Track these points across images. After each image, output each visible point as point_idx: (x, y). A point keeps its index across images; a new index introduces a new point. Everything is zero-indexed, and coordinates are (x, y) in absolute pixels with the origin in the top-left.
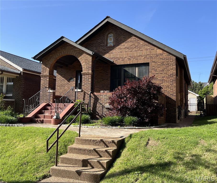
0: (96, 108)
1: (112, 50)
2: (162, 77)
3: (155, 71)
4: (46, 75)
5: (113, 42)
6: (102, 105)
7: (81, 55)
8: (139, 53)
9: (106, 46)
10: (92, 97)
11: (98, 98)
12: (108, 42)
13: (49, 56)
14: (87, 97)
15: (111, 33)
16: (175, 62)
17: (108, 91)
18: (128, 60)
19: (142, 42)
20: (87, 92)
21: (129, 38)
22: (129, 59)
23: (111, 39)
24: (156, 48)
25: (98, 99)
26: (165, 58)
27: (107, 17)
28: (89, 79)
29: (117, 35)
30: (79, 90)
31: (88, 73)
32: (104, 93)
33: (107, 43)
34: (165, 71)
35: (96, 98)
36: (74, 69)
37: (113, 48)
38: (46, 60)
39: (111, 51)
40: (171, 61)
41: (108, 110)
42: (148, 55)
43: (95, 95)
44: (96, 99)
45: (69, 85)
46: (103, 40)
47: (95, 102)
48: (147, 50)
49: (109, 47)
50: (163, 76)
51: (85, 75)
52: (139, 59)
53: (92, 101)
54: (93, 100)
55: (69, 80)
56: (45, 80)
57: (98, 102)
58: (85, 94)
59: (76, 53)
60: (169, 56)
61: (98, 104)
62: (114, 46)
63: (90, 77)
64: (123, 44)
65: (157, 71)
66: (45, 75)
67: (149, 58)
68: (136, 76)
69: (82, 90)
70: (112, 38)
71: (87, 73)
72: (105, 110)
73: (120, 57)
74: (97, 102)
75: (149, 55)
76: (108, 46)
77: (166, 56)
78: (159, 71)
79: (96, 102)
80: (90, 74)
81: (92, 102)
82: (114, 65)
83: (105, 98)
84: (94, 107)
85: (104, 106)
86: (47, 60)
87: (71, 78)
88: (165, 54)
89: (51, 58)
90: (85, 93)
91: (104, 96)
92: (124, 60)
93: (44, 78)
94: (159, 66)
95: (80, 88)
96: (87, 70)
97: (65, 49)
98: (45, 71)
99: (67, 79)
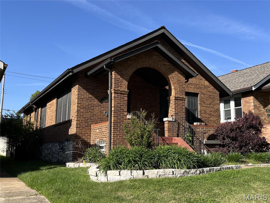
2: (210, 111)
6: (200, 140)
7: (173, 73)
11: (194, 131)
14: (181, 129)
17: (204, 124)
20: (181, 123)
25: (195, 133)
32: (200, 125)
34: (212, 105)
38: (121, 66)
40: (216, 95)
42: (198, 84)
48: (196, 78)
52: (190, 87)
55: (102, 99)
56: (120, 98)
60: (215, 90)
65: (206, 104)
66: (122, 91)
67: (198, 89)
71: (181, 98)
77: (212, 89)
83: (201, 132)
86: (123, 68)
87: (105, 97)
88: (211, 87)
91: (200, 129)
94: (207, 98)
96: (180, 94)
97: (150, 58)
98: (120, 84)
99: (98, 98)
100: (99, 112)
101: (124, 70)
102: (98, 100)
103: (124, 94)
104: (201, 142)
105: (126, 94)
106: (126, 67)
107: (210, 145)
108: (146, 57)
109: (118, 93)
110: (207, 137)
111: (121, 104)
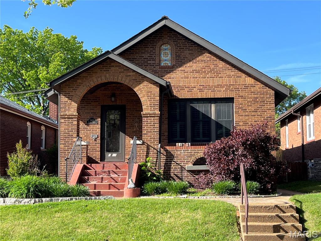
0: (170, 170)
1: (170, 73)
3: (244, 112)
4: (72, 116)
5: (170, 59)
6: (180, 166)
8: (217, 81)
9: (157, 65)
10: (162, 153)
11: (173, 155)
12: (161, 59)
13: (76, 81)
14: (152, 153)
15: (166, 44)
16: (274, 99)
17: (190, 144)
18: (198, 91)
19: (221, 64)
20: (152, 145)
21: (199, 56)
22: (201, 90)
23: (166, 54)
24: (244, 75)
25: (174, 157)
26: (258, 92)
27: (165, 18)
28: (156, 123)
29: (177, 49)
30: (138, 142)
31: (154, 114)
32: (183, 146)
33: (160, 61)
34: (259, 112)
35: (170, 155)
36: (98, 101)
37: (171, 70)
38: (69, 87)
39: (168, 75)
40: (268, 97)
41: (190, 173)
42: (232, 85)
43: (166, 151)
44: (170, 157)
45: (89, 130)
46: (153, 55)
47: (167, 162)
48: (229, 76)
49: (165, 68)
50: (256, 119)
51: (148, 117)
52: (217, 91)
53: (163, 159)
54: (163, 157)
55: (88, 121)
56: (68, 123)
57: (174, 161)
58: (148, 149)
59: (130, 81)
60: (265, 90)
61: (172, 165)
62: (173, 67)
63: (157, 120)
64: (188, 65)
65: (247, 112)
66: (70, 116)
68: (212, 118)
69: (143, 141)
70: (169, 52)
71: (152, 114)
72: (186, 173)
73: (186, 86)
74: (171, 162)
75: (234, 85)
76: (162, 65)
77: (259, 88)
78: (250, 112)
79: (169, 160)
80: (157, 117)
81: (163, 162)
82: (175, 98)
83: (184, 155)
84: (167, 169)
85: (184, 168)
86: (71, 89)
87: (91, 119)
88: (258, 86)
89: (80, 85)
90: (148, 147)
91: (182, 152)
92: (191, 91)
93: (67, 119)
94: (250, 103)
95: (140, 138)
96: (151, 109)
97: (107, 71)
98: (68, 108)
99: (83, 120)
100: (85, 136)
101: (73, 92)
102: (84, 123)
103: (73, 118)
104: (182, 168)
105: (75, 118)
106: (75, 88)
107: (197, 172)
108: (102, 71)
109: (65, 118)
110: (193, 161)
111: (69, 129)
